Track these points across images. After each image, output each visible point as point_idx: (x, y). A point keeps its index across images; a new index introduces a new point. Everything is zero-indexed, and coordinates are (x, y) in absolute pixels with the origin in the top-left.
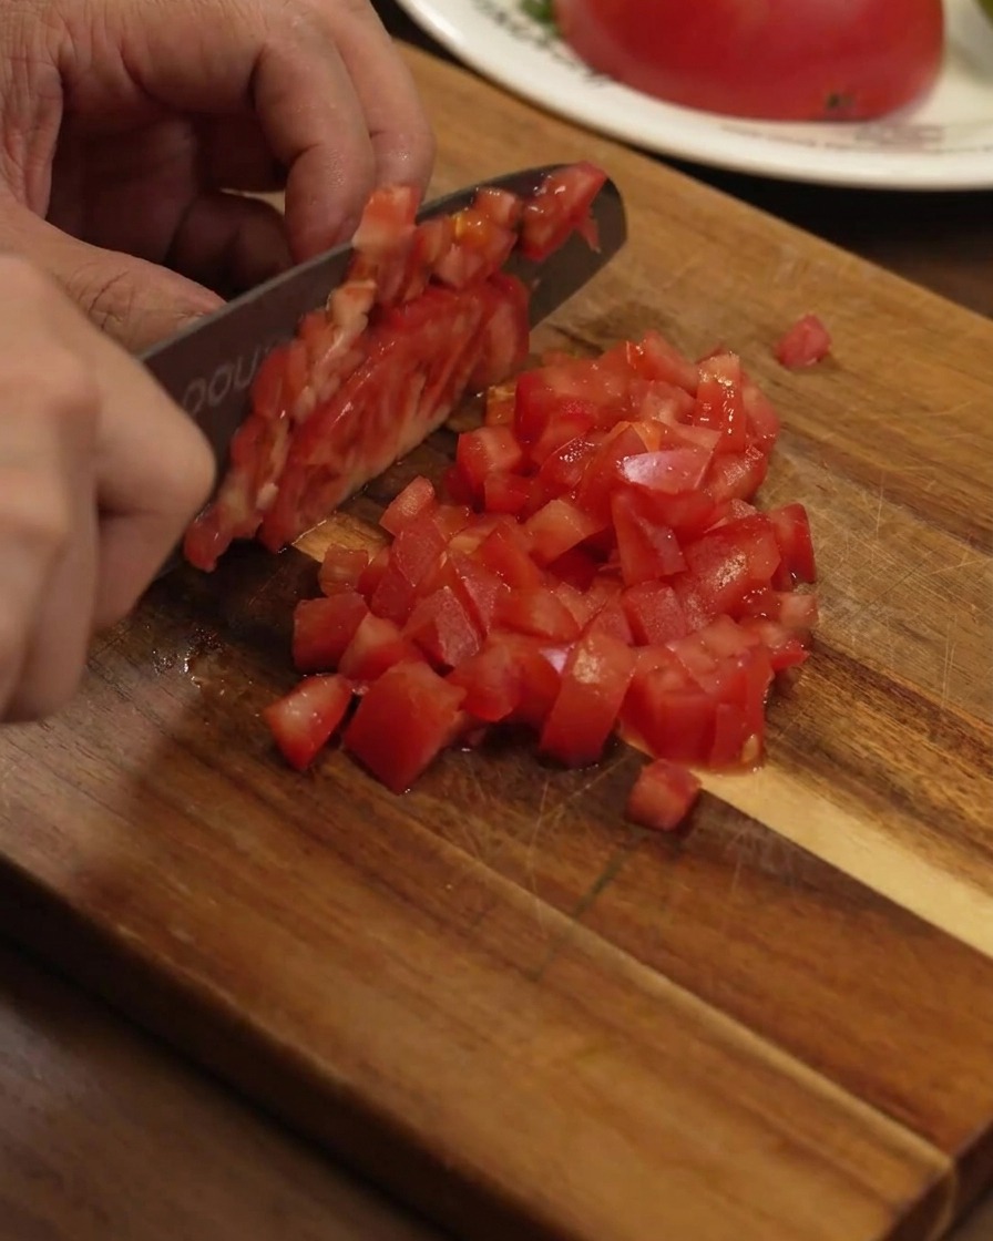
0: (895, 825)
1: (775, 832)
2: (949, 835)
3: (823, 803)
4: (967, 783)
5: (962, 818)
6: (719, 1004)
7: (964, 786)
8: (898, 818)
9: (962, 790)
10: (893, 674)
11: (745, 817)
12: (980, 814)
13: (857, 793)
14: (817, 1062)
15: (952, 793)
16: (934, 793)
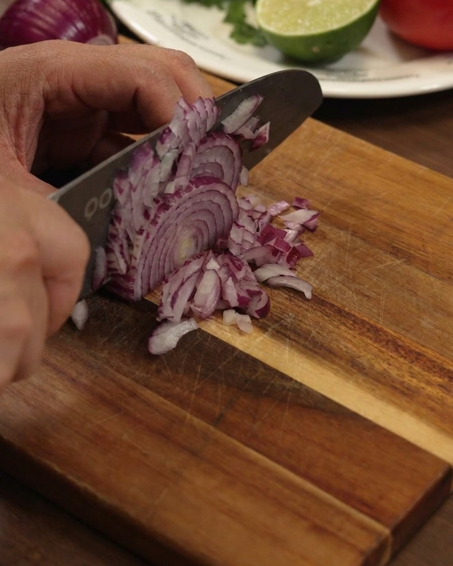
0: (360, 381)
1: (305, 386)
2: (384, 384)
3: (329, 373)
4: (392, 360)
5: (390, 376)
6: (278, 462)
7: (390, 362)
8: (361, 378)
9: (390, 365)
10: (357, 314)
11: (291, 379)
12: (398, 375)
13: (342, 367)
14: (328, 488)
15: (385, 366)
16: (377, 366)
